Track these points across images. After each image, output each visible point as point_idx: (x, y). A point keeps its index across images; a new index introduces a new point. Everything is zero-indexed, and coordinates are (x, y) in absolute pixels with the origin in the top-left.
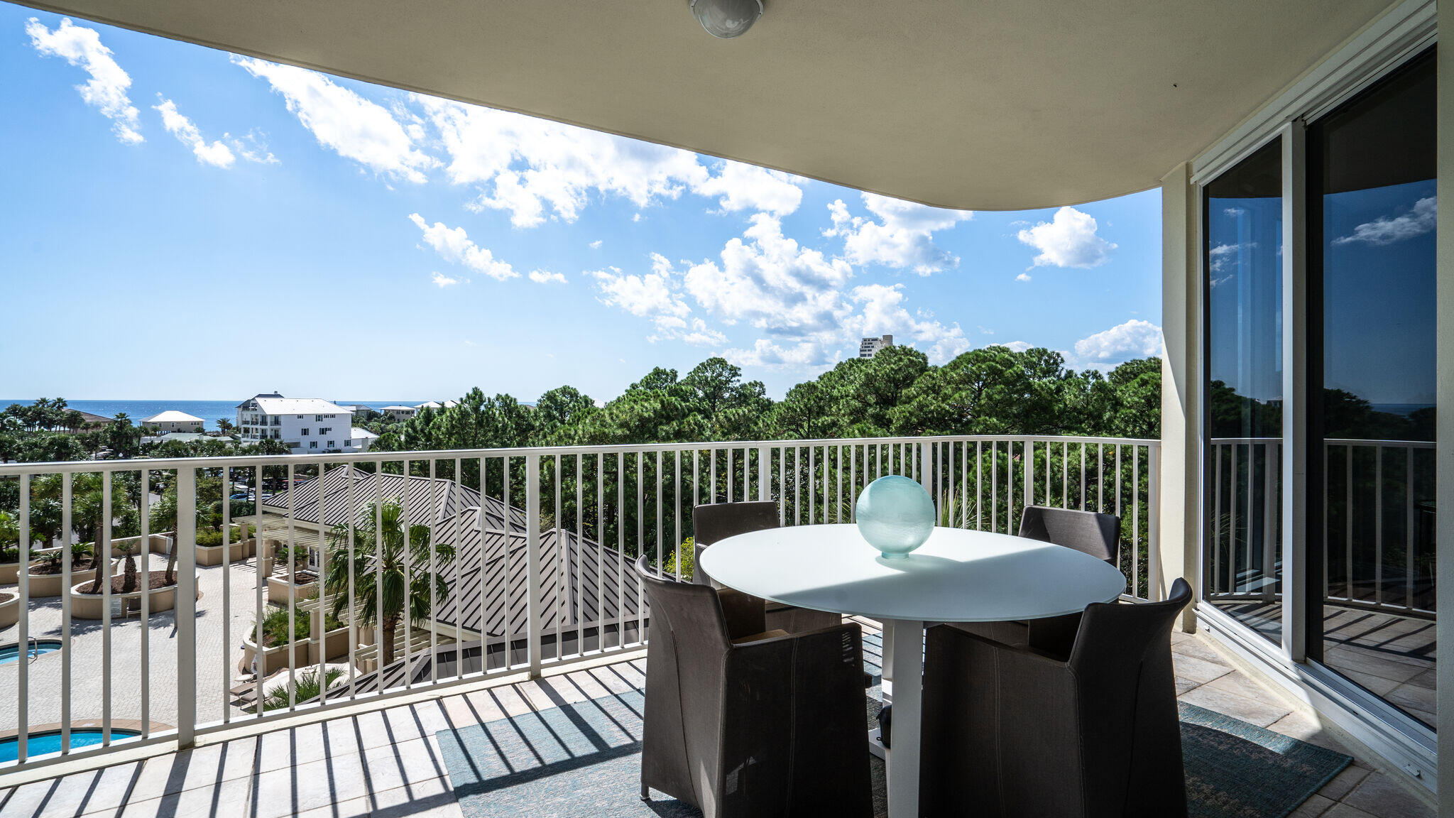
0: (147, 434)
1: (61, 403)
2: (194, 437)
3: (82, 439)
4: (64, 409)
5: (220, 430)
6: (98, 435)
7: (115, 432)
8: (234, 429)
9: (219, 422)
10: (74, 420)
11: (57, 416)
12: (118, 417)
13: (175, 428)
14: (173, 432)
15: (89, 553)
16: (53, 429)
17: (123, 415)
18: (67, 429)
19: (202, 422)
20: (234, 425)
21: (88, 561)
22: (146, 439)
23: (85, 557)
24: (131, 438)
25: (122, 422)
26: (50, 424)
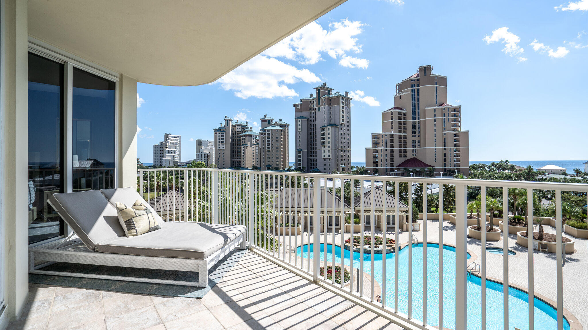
0: (540, 174)
1: (507, 162)
2: (562, 177)
3: (516, 175)
4: (509, 164)
5: (575, 174)
6: (521, 174)
7: (527, 173)
8: (583, 173)
9: (574, 170)
10: (512, 168)
11: (506, 166)
12: (528, 167)
13: (552, 172)
14: (551, 174)
15: (523, 220)
16: (505, 171)
17: (530, 167)
18: (510, 171)
19: (566, 170)
20: (583, 172)
21: (523, 223)
22: (540, 177)
23: (521, 221)
24: (534, 176)
25: (530, 169)
26: (504, 169)
